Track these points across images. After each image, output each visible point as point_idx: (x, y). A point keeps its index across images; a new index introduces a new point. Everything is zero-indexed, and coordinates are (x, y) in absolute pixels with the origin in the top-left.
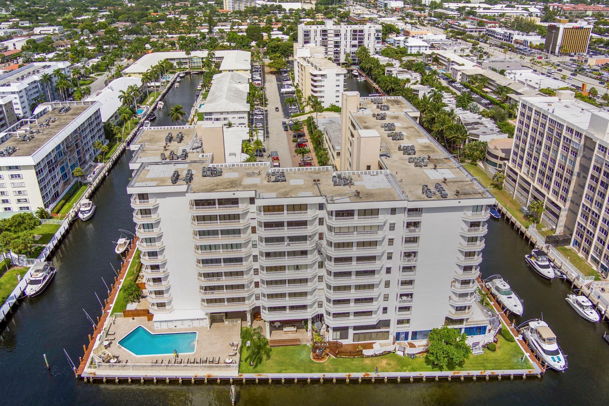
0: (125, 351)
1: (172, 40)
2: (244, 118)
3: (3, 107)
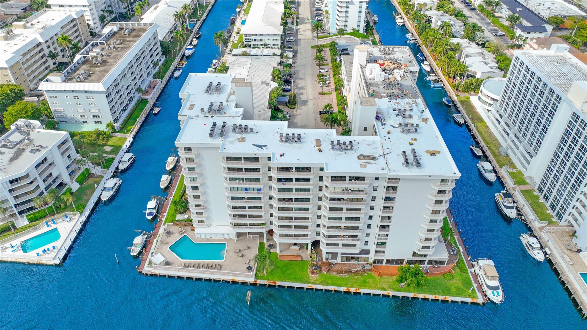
0: (173, 255)
2: (277, 40)
3: (77, 20)
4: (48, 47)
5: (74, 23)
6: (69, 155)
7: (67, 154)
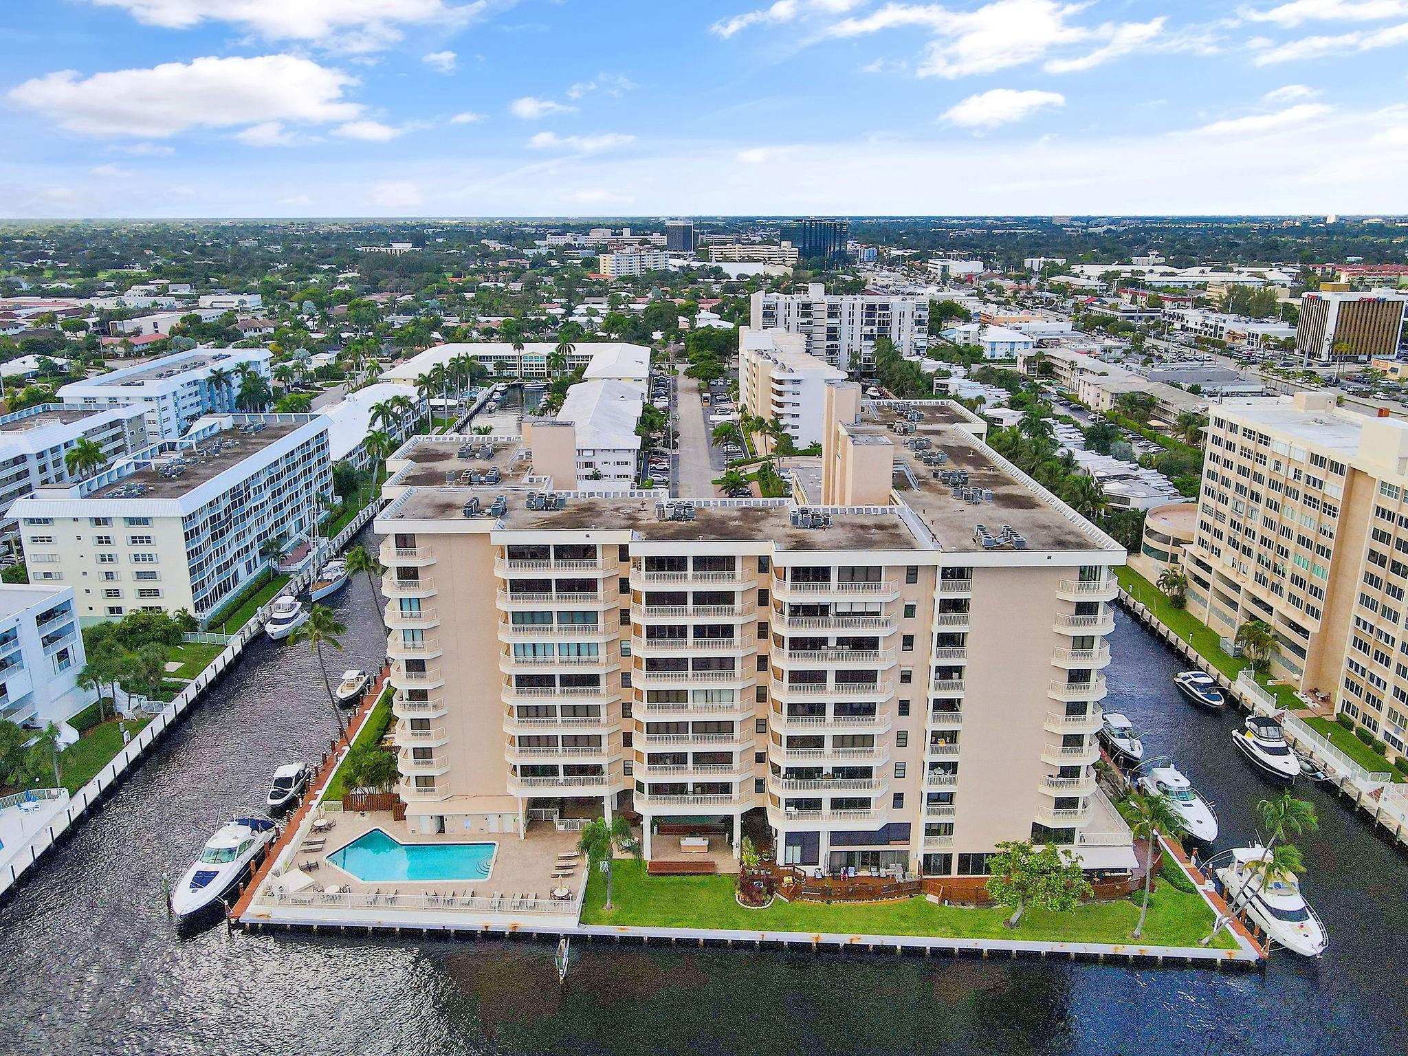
0: (338, 873)
1: (488, 325)
2: (627, 463)
3: (126, 423)
4: (43, 469)
5: (117, 430)
6: (65, 651)
7: (59, 646)
